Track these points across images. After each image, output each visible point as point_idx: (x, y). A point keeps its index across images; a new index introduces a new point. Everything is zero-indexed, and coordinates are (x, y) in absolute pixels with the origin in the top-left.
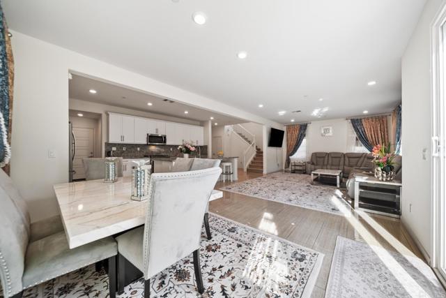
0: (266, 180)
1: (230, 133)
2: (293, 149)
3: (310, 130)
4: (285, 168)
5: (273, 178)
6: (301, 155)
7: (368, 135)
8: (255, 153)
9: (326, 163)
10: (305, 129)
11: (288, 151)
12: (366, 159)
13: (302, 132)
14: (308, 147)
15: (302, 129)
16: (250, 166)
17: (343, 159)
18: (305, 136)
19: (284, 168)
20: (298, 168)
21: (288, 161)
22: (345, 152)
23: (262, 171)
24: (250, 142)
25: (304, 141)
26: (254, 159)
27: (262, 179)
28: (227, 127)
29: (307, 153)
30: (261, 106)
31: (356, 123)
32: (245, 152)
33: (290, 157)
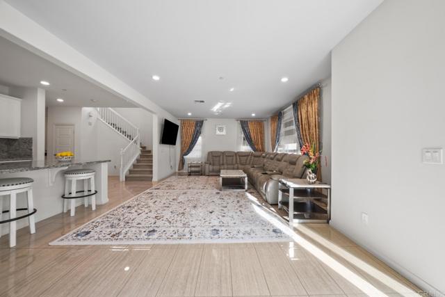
0: (160, 192)
1: (93, 120)
2: (188, 148)
3: (206, 128)
4: (179, 170)
5: (169, 187)
6: (197, 154)
7: (252, 136)
8: (139, 153)
9: (221, 162)
10: (201, 126)
11: (182, 150)
12: (253, 158)
13: (198, 128)
14: (204, 145)
15: (199, 124)
16: (130, 171)
17: (235, 158)
18: (200, 133)
19: (177, 171)
20: (193, 169)
21: (182, 162)
22: (236, 151)
23: (152, 178)
24: (129, 137)
25: (200, 138)
26: (138, 161)
27: (155, 192)
28: (87, 110)
29: (203, 152)
30: (156, 78)
31: (244, 124)
32: (123, 151)
33: (185, 157)
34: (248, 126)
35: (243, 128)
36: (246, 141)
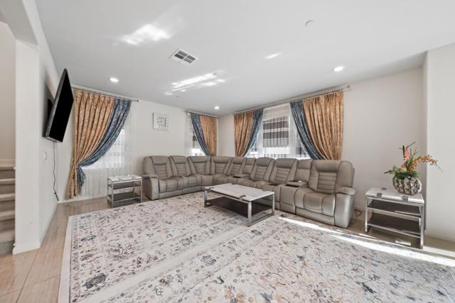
6: (115, 162)
13: (119, 113)
14: (127, 146)
15: (122, 106)
25: (122, 132)
31: (195, 118)
33: (83, 168)
34: (200, 122)
35: (194, 123)
36: (197, 143)
